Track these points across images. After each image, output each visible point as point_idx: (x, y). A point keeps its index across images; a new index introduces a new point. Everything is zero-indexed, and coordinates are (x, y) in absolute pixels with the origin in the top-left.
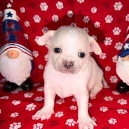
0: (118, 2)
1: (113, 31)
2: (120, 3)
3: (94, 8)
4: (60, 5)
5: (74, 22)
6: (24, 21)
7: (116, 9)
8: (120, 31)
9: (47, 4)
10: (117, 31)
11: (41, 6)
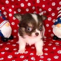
0: (53, 2)
1: (52, 14)
2: (54, 3)
3: (44, 5)
4: (29, 4)
5: (35, 11)
6: (14, 11)
7: (53, 5)
8: (55, 14)
9: (24, 4)
10: (53, 15)
11: (21, 5)
